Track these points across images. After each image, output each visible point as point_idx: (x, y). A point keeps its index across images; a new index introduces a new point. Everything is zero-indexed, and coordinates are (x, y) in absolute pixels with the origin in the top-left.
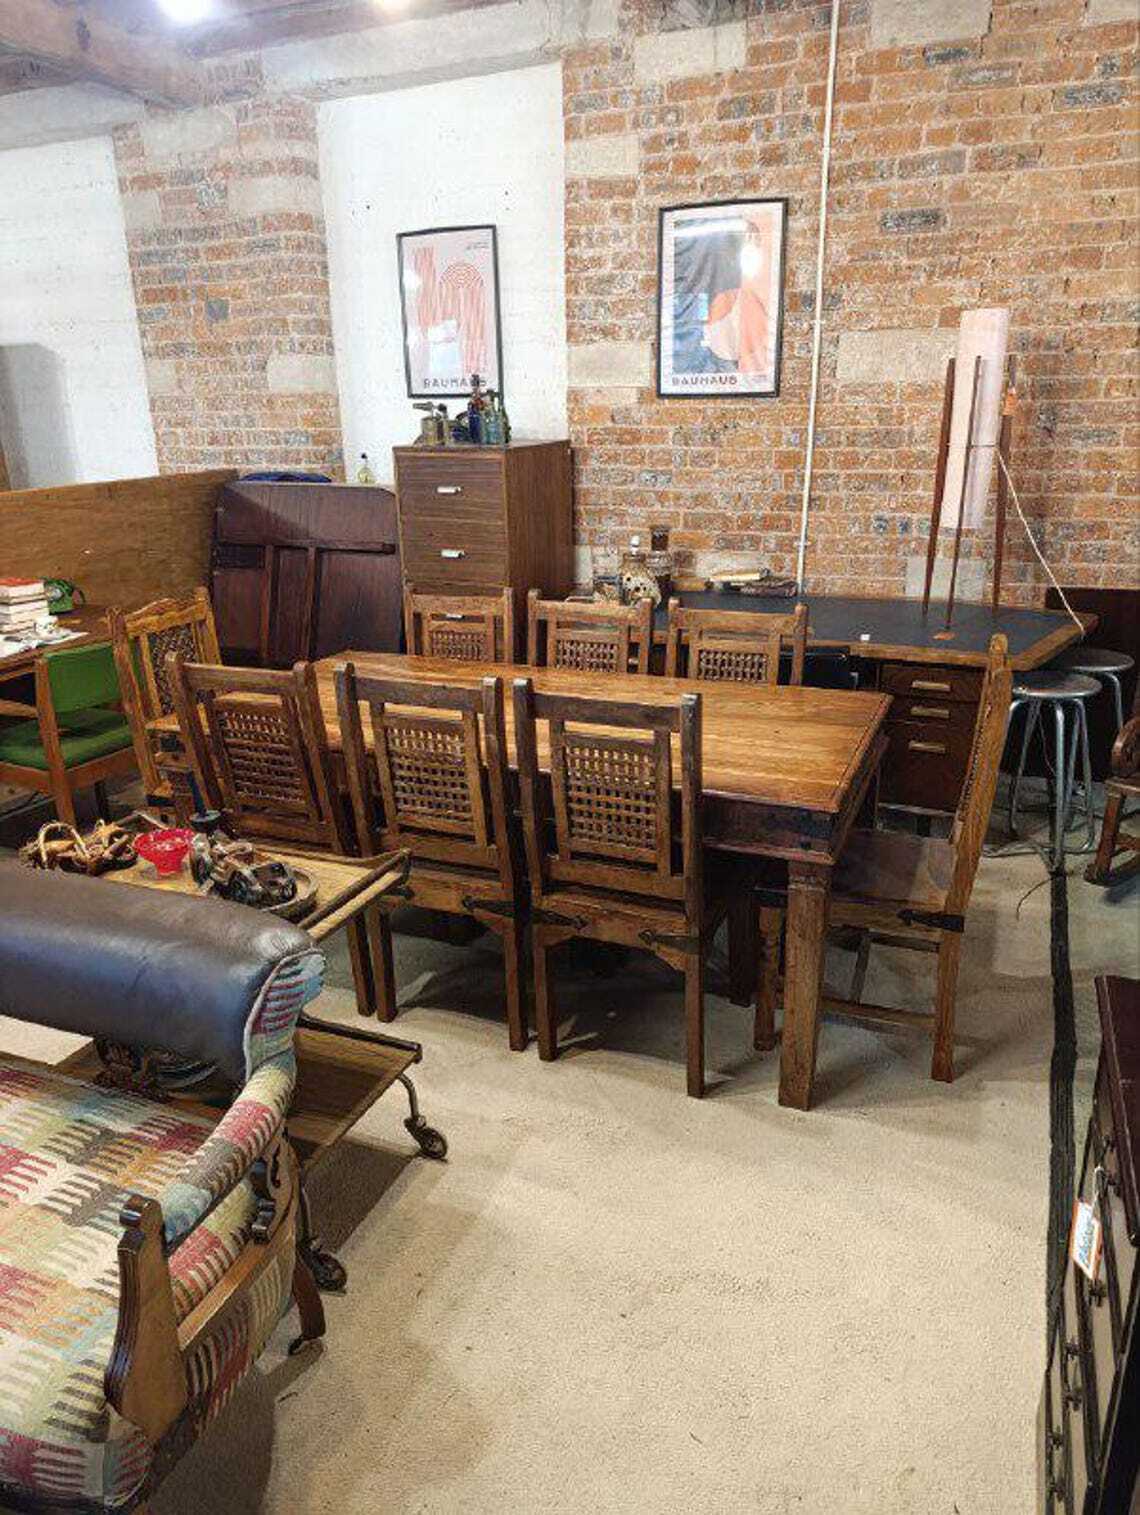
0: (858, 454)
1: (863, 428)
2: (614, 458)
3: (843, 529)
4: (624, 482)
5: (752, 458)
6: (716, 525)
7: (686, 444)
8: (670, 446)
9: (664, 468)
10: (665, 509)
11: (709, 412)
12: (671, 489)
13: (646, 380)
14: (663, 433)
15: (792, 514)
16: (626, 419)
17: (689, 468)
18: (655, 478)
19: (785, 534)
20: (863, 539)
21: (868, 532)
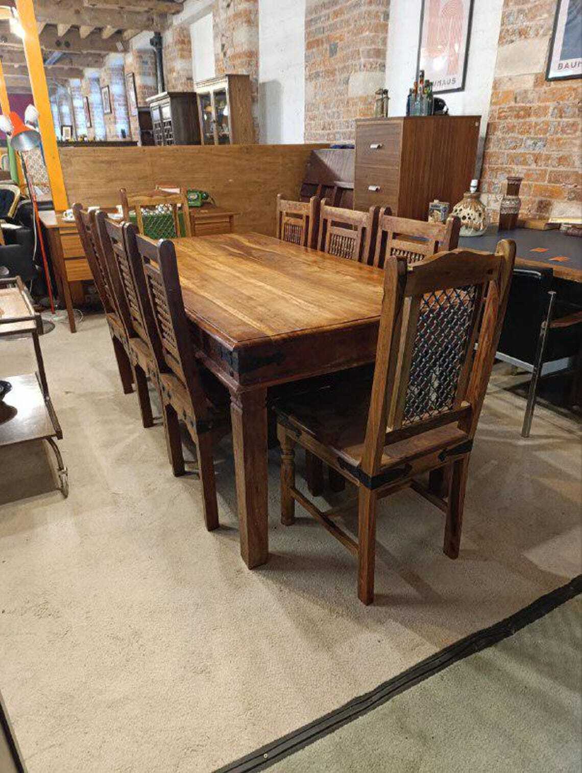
2: (511, 129)
4: (514, 148)
6: (571, 181)
7: (561, 117)
8: (549, 118)
9: (543, 136)
10: (538, 168)
12: (544, 152)
13: (540, 68)
14: (546, 108)
16: (524, 99)
17: (559, 135)
18: (535, 144)
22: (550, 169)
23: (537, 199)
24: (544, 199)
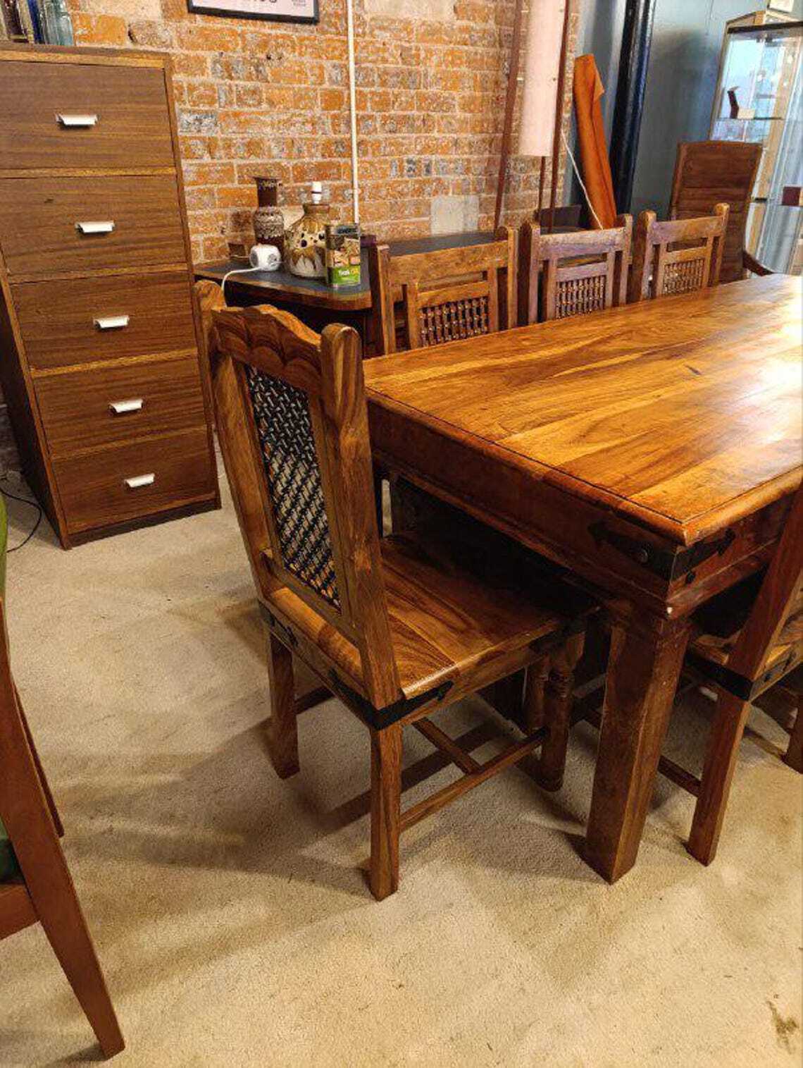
0: (387, 94)
1: (390, 66)
3: (385, 175)
5: (299, 98)
7: (231, 78)
8: (209, 78)
9: (207, 108)
10: (216, 161)
11: (248, 36)
12: (217, 134)
14: (199, 61)
15: (342, 161)
16: (152, 38)
17: (236, 108)
18: (200, 121)
19: (337, 183)
20: (400, 183)
21: (402, 176)
22: (236, 162)
23: (230, 211)
24: (239, 210)
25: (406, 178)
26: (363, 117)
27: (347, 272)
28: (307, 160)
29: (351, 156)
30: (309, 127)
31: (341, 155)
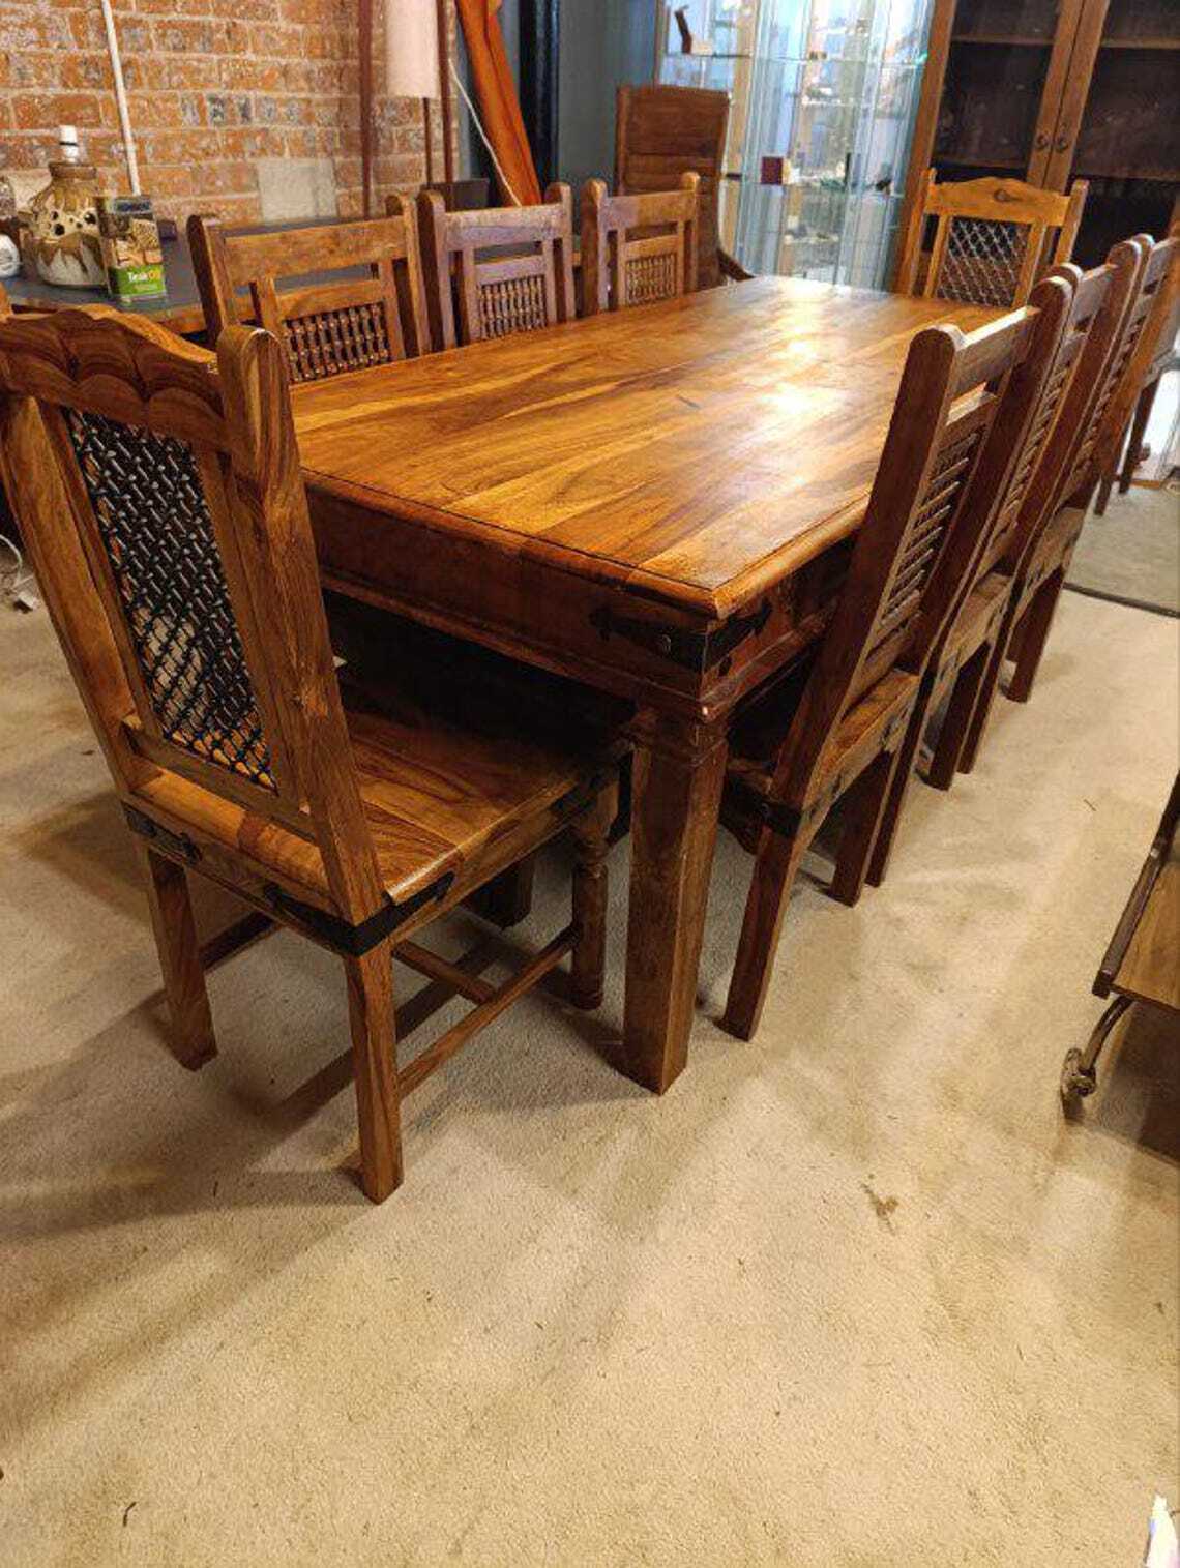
15: (99, 94)
19: (95, 132)
20: (202, 135)
21: (203, 122)
25: (212, 127)
26: (125, 21)
27: (144, 277)
28: (37, 91)
29: (113, 86)
30: (32, 34)
31: (96, 84)
